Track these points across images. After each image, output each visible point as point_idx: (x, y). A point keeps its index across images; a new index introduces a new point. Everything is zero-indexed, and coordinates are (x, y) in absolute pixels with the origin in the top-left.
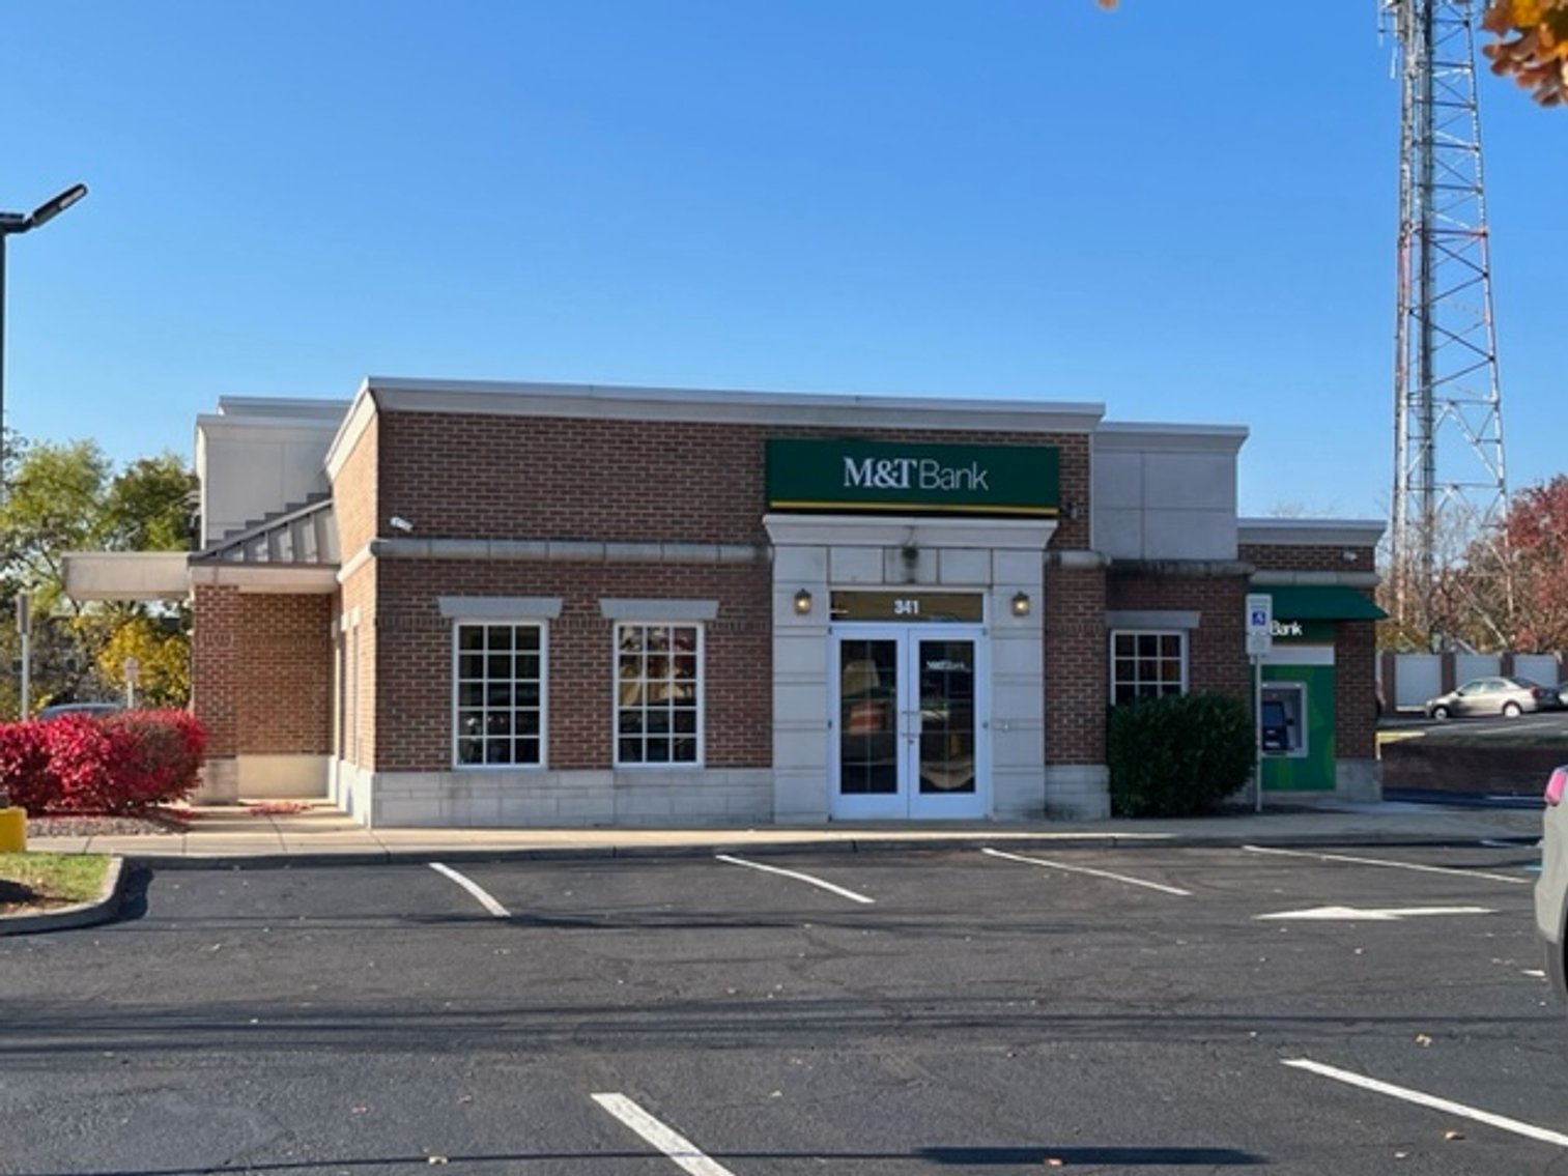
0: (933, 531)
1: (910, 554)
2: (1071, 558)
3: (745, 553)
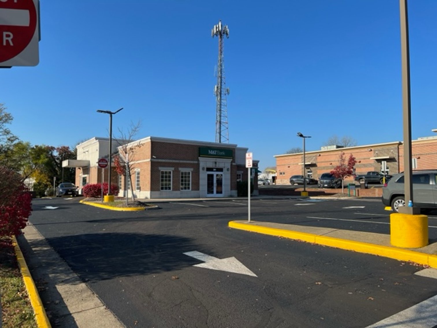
0: (218, 160)
1: (216, 163)
2: (234, 164)
3: (196, 162)
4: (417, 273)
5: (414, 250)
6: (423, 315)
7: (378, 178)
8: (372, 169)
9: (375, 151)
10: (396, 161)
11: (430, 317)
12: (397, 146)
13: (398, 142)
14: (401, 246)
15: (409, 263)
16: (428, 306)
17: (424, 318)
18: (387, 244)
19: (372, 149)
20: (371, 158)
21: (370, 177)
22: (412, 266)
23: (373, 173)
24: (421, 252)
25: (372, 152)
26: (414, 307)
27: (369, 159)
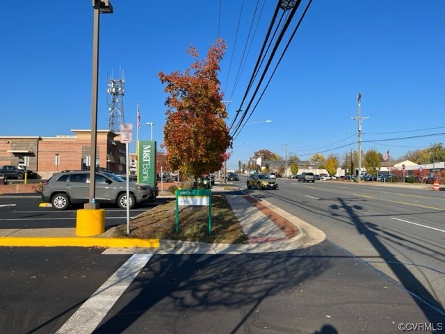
4: (103, 253)
5: (96, 237)
6: (123, 277)
7: (15, 172)
8: (8, 163)
9: (12, 143)
10: (35, 156)
11: (127, 277)
12: (36, 141)
13: (38, 137)
14: (85, 235)
15: (94, 247)
16: (123, 272)
17: (124, 279)
18: (73, 236)
19: (10, 141)
20: (8, 151)
21: (6, 172)
22: (97, 249)
23: (10, 167)
24: (102, 237)
25: (10, 145)
26: (115, 274)
27: (6, 151)
